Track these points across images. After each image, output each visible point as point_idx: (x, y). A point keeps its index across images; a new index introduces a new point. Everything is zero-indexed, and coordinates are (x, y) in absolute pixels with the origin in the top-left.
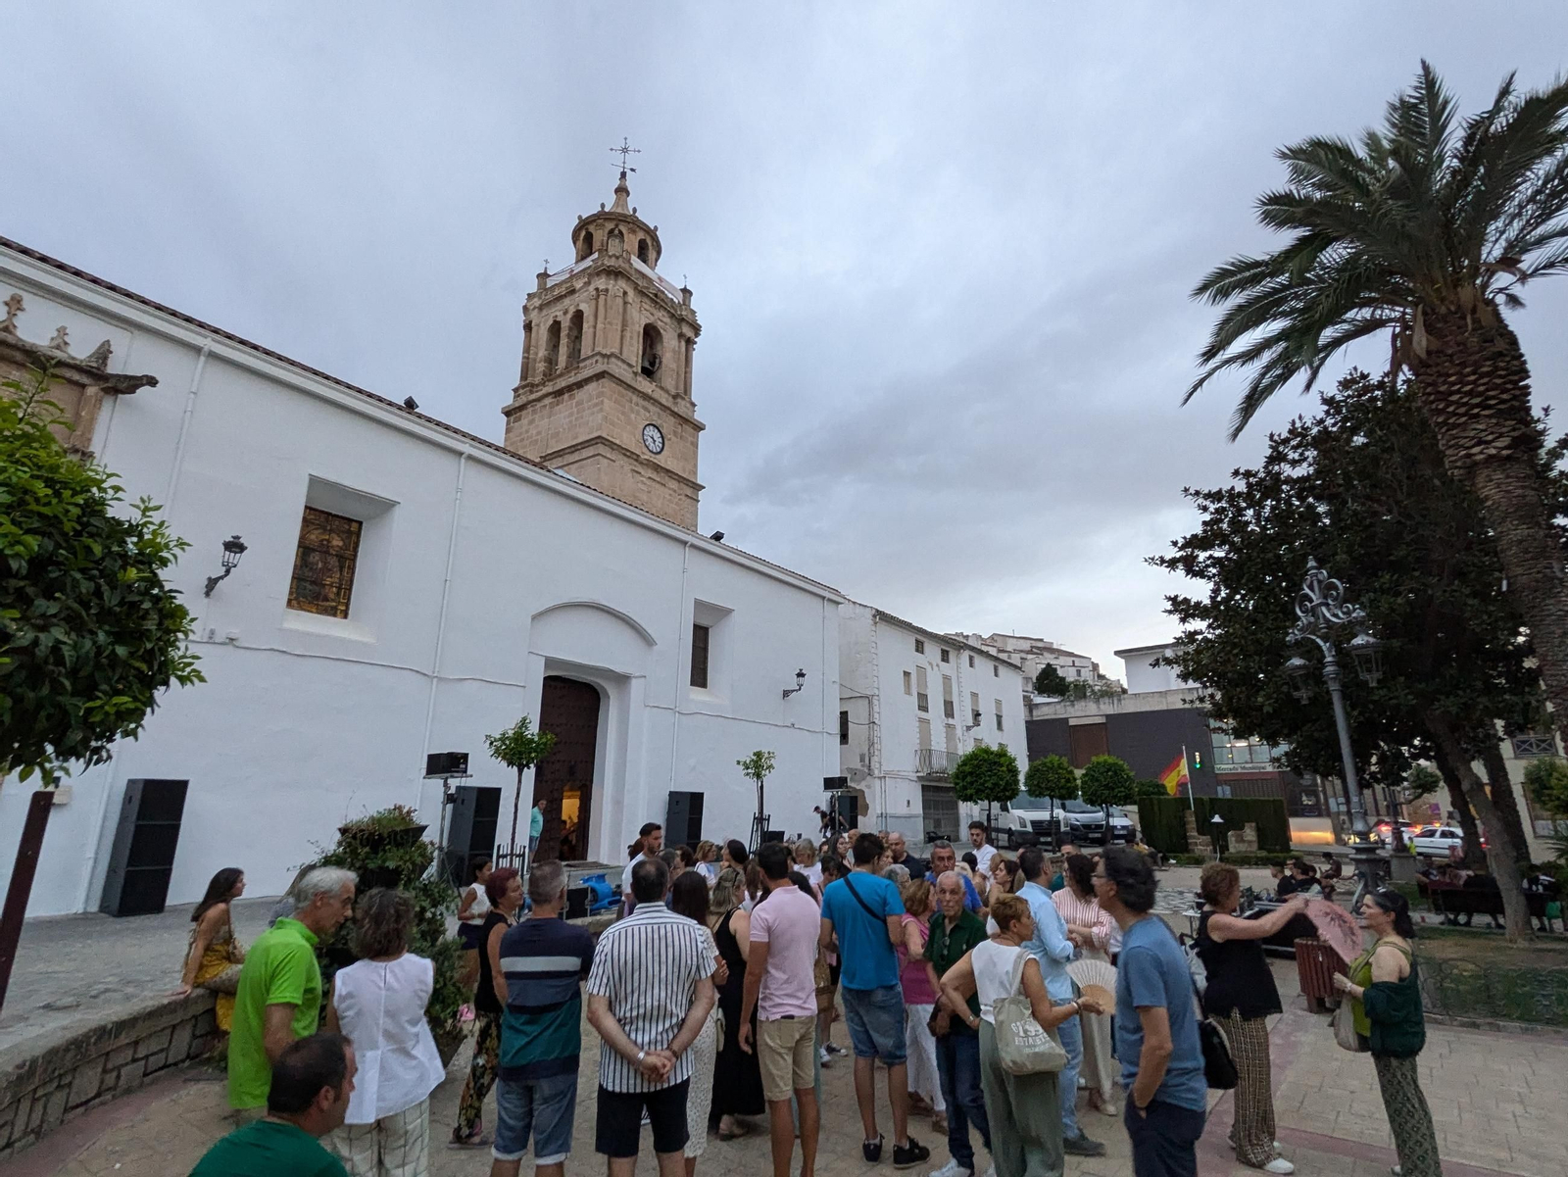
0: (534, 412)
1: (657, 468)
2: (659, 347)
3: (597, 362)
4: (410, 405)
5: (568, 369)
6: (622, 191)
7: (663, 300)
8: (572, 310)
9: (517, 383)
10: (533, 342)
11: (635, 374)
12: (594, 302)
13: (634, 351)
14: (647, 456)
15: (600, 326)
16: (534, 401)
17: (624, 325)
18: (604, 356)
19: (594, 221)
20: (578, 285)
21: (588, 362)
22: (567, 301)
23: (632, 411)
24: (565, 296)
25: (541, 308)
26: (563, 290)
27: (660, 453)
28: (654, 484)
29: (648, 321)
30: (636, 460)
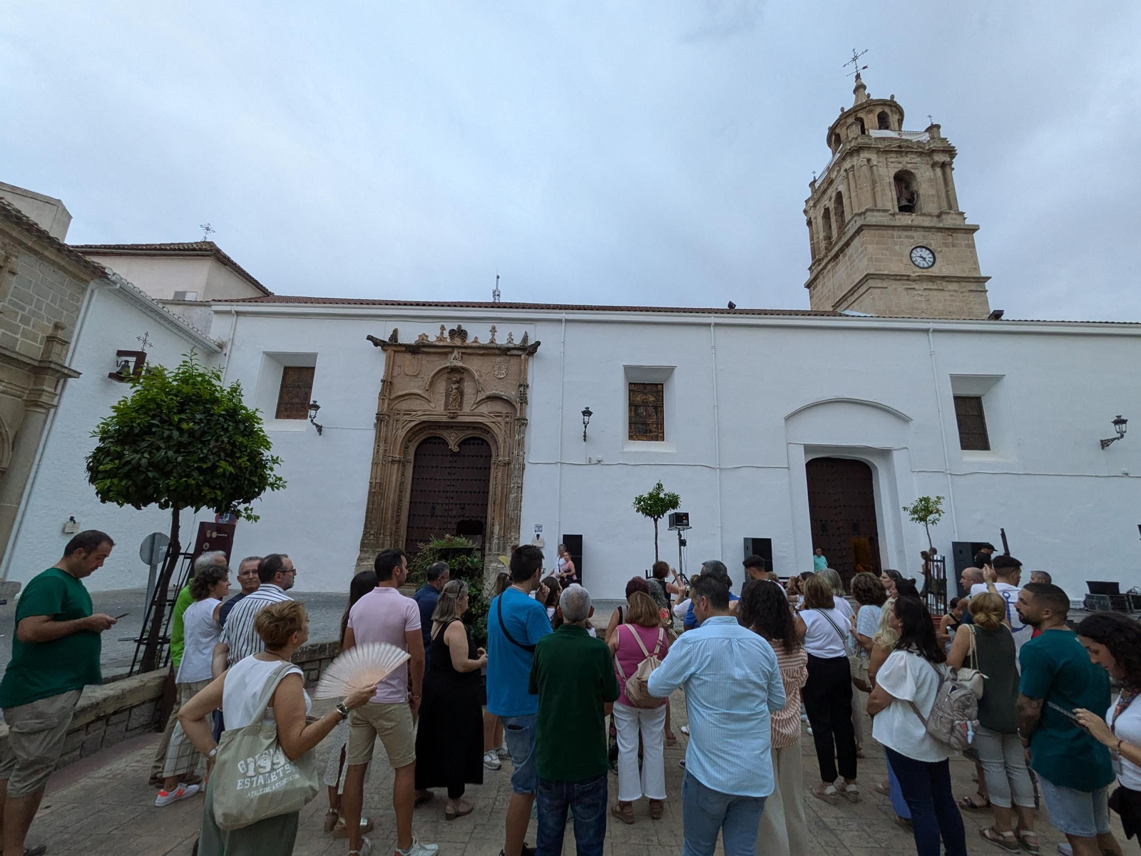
0: (824, 278)
1: (932, 279)
2: (914, 184)
3: (855, 222)
4: (731, 305)
5: (839, 238)
6: (860, 88)
7: (908, 147)
8: (834, 194)
9: (810, 262)
10: (814, 232)
11: (893, 215)
12: (846, 180)
13: (889, 199)
14: (919, 272)
15: (853, 194)
16: (822, 270)
17: (874, 183)
18: (860, 215)
19: (839, 123)
20: (833, 176)
21: (850, 225)
22: (829, 191)
23: (896, 244)
24: (828, 188)
25: (815, 206)
26: (825, 185)
27: (932, 265)
28: (931, 293)
29: (897, 170)
30: (908, 280)
